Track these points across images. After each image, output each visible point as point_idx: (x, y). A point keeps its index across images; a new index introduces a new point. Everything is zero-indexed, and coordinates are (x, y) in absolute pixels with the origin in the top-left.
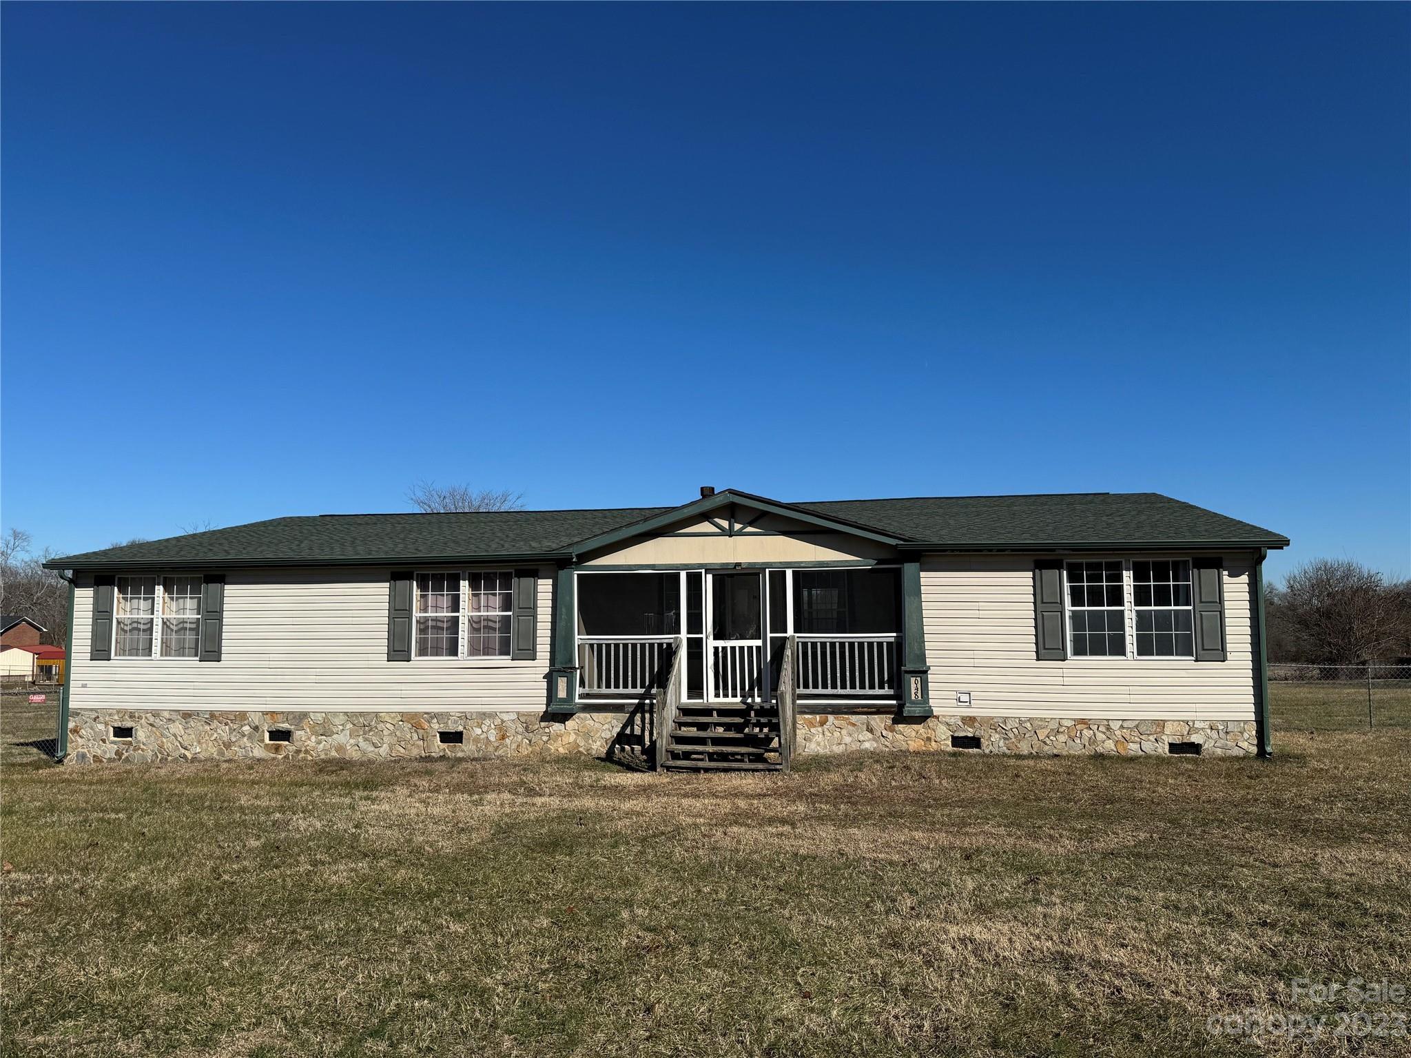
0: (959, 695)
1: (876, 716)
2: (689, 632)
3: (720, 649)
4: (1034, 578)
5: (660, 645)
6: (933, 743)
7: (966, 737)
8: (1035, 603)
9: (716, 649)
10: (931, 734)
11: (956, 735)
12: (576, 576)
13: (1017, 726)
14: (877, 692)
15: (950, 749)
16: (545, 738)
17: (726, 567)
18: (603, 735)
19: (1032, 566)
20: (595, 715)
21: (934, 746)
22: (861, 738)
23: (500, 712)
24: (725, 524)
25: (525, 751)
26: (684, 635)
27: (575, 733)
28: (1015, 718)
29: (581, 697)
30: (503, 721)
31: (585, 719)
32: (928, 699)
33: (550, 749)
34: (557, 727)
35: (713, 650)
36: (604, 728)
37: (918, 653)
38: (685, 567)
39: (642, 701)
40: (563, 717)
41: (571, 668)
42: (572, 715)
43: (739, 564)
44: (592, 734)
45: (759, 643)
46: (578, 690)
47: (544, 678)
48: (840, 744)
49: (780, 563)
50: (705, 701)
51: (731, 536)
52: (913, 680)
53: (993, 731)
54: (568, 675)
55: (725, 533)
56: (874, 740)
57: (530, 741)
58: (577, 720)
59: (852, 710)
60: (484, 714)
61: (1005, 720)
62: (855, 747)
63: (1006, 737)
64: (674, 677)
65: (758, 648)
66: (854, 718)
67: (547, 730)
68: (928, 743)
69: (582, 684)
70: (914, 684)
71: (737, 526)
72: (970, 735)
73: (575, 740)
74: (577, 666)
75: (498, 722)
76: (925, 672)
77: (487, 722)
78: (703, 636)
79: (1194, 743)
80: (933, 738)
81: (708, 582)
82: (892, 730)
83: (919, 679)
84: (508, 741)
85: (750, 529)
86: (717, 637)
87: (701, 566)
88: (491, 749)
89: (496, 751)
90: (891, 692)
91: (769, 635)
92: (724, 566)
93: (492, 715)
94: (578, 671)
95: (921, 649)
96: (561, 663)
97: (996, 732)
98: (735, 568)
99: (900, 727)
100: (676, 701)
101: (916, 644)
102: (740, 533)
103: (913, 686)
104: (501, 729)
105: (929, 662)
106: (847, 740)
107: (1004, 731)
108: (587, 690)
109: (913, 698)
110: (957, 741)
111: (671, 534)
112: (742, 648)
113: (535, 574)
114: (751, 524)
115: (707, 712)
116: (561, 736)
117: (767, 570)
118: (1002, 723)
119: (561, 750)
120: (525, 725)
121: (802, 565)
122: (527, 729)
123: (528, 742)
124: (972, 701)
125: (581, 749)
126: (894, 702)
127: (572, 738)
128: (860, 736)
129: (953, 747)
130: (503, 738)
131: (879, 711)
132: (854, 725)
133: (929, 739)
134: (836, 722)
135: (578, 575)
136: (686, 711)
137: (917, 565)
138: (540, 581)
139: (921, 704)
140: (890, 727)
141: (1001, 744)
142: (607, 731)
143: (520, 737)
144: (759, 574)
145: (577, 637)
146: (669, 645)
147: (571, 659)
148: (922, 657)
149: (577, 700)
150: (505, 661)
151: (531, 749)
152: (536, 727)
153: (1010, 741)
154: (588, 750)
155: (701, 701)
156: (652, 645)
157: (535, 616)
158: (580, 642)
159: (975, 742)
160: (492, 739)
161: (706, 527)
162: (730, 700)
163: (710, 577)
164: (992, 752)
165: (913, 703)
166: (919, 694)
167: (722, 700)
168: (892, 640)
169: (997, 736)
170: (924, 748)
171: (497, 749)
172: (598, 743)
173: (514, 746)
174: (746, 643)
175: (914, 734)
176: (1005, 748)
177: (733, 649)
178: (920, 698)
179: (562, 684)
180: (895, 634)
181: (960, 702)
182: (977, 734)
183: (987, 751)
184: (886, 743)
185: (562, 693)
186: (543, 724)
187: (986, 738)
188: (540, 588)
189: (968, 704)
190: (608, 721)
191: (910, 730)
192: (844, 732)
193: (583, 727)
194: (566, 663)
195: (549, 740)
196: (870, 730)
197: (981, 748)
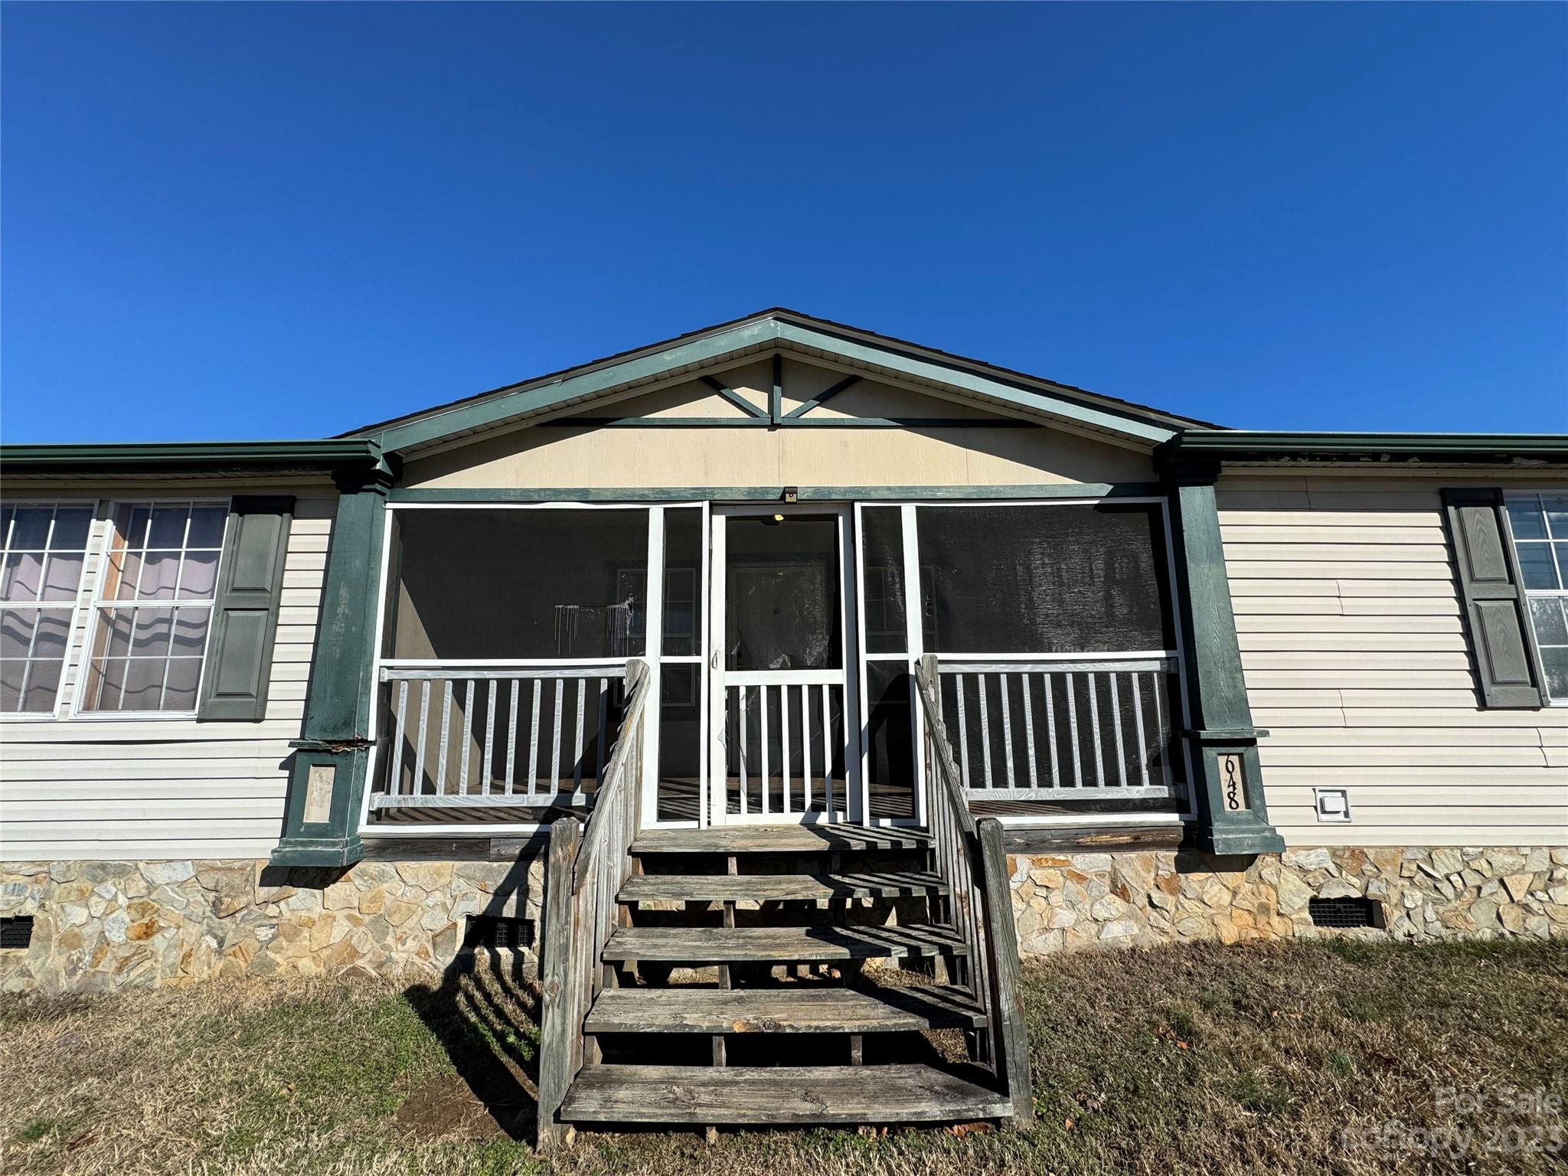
0: (1320, 795)
1: (1133, 855)
2: (666, 651)
3: (743, 692)
4: (1446, 528)
5: (593, 683)
6: (1275, 920)
7: (1346, 900)
8: (1457, 582)
9: (732, 691)
10: (1267, 895)
11: (1323, 895)
12: (389, 515)
13: (1460, 868)
14: (1125, 792)
15: (1313, 932)
16: (264, 933)
17: (757, 497)
18: (426, 922)
19: (1437, 501)
20: (410, 868)
21: (1277, 930)
22: (1101, 913)
23: (149, 862)
24: (758, 399)
25: (199, 971)
26: (653, 658)
27: (350, 918)
28: (1451, 848)
29: (378, 816)
30: (151, 886)
31: (382, 877)
32: (1264, 806)
33: (272, 965)
34: (302, 900)
35: (724, 695)
36: (430, 902)
37: (1230, 695)
38: (660, 497)
39: (545, 828)
40: (321, 876)
41: (349, 743)
42: (344, 870)
43: (793, 490)
44: (395, 919)
45: (838, 676)
46: (370, 800)
47: (282, 767)
48: (1047, 930)
49: (889, 488)
50: (704, 826)
51: (773, 426)
52: (1222, 760)
53: (1407, 883)
54: (336, 760)
55: (754, 420)
56: (1130, 916)
57: (221, 943)
58: (357, 882)
59: (1075, 842)
60: (103, 866)
61: (1430, 853)
62: (1082, 939)
63: (1436, 895)
64: (620, 769)
65: (836, 690)
66: (1081, 861)
67: (272, 910)
68: (1262, 920)
69: (381, 785)
70: (1223, 769)
71: (788, 406)
72: (1356, 894)
73: (349, 936)
74: (372, 736)
75: (138, 887)
76: (1251, 742)
77: (109, 888)
78: (702, 658)
80: (1273, 904)
81: (715, 535)
82: (1175, 890)
83: (1235, 759)
84: (158, 942)
86: (737, 661)
87: (699, 494)
88: (107, 965)
89: (120, 970)
90: (1163, 792)
91: (865, 657)
92: (755, 499)
93: (123, 871)
94: (373, 750)
95: (1235, 687)
96: (323, 729)
97: (1413, 884)
98: (783, 497)
99: (1195, 879)
100: (625, 837)
101: (1222, 675)
102: (795, 423)
103: (1224, 776)
104: (144, 909)
105: (1258, 718)
106: (1066, 918)
107: (1430, 882)
108: (393, 800)
109: (1228, 809)
110: (1324, 910)
111: (631, 421)
112: (795, 690)
113: (286, 506)
114: (823, 400)
115: (710, 863)
116: (310, 923)
117: (858, 506)
118: (1424, 861)
119: (308, 967)
120: (212, 896)
121: (940, 495)
122: (216, 906)
123: (214, 944)
124: (1352, 811)
125: (360, 963)
126: (1173, 818)
127: (340, 931)
128: (1097, 906)
129: (1316, 923)
130: (149, 931)
131: (1140, 841)
132: (1080, 878)
133: (1264, 909)
134: (1038, 875)
135: (395, 511)
136: (655, 863)
137: (1209, 491)
138: (298, 525)
139: (1248, 822)
140: (1168, 882)
141: (1430, 915)
142: (440, 913)
143: (194, 930)
144: (835, 518)
145: (378, 661)
146: (616, 683)
147: (351, 717)
148: (1240, 708)
149: (364, 828)
150: (180, 723)
151: (220, 965)
152: (243, 900)
153: (1449, 906)
154: (381, 965)
155: (693, 824)
156: (571, 684)
157: (272, 610)
158: (387, 676)
159: (1366, 911)
160: (116, 936)
161: (711, 406)
162: (766, 818)
163: (720, 521)
164: (1410, 935)
165: (1231, 821)
166: (1240, 797)
167: (745, 818)
168: (1156, 666)
169: (1418, 895)
170: (1255, 934)
171: (123, 965)
172: (411, 944)
173: (175, 956)
174: (805, 678)
175: (1226, 897)
176: (1438, 924)
177: (774, 691)
178: (1242, 808)
179: (321, 782)
180: (1162, 654)
181: (1324, 812)
182: (1373, 892)
183: (1400, 936)
184: (1163, 924)
185: (318, 811)
186: (264, 892)
187: (1394, 901)
188: (294, 543)
189: (1341, 817)
190: (443, 881)
191: (1216, 888)
192: (1056, 898)
193: (373, 900)
194: (335, 729)
195: (274, 937)
196: (1121, 891)
197: (1383, 927)
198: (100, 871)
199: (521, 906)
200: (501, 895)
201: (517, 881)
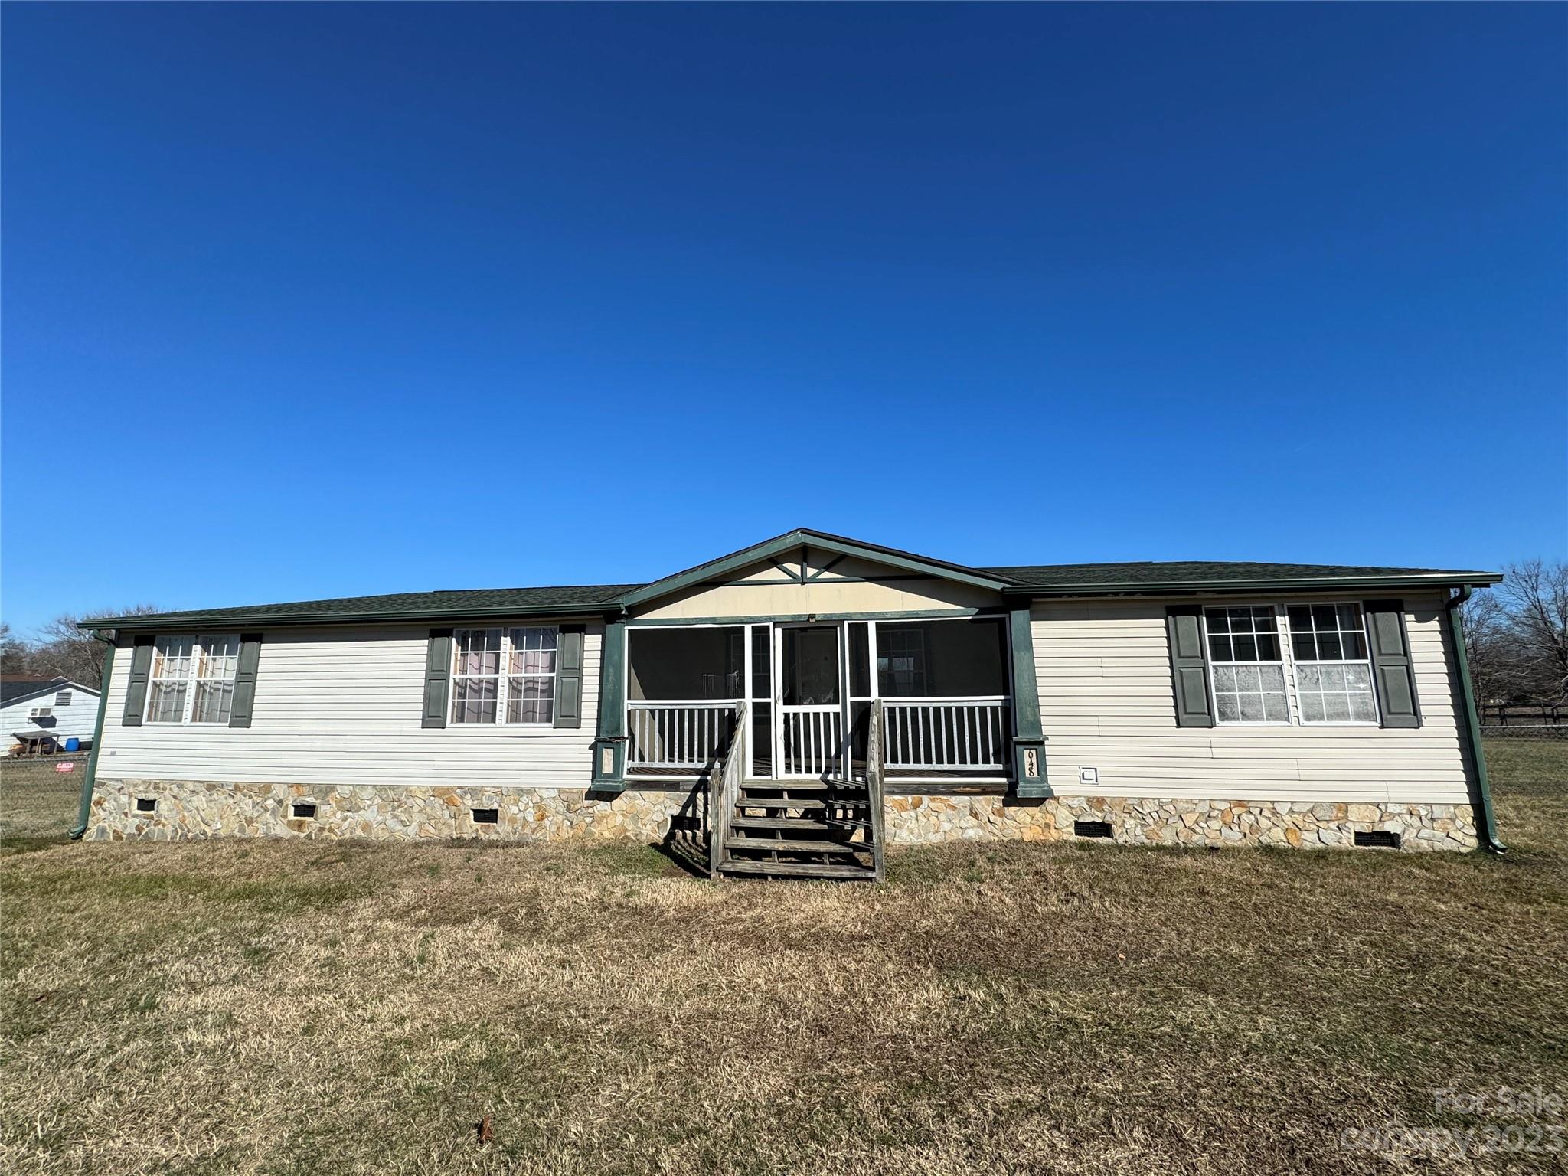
0: (1082, 771)
1: (981, 797)
2: (755, 696)
3: (791, 716)
4: (1167, 628)
5: (721, 711)
6: (1053, 831)
7: (1093, 823)
8: (1170, 658)
9: (787, 715)
10: (1050, 819)
11: (1081, 820)
12: (626, 632)
13: (1157, 809)
14: (981, 767)
15: (1074, 838)
16: (588, 820)
17: (797, 620)
18: (654, 818)
19: (1164, 612)
20: (645, 793)
21: (1054, 836)
22: (964, 824)
23: (540, 789)
24: (796, 569)
25: (565, 834)
26: (749, 699)
27: (622, 814)
28: (1154, 799)
29: (630, 771)
30: (542, 799)
31: (634, 798)
32: (1047, 775)
33: (593, 833)
34: (602, 806)
35: (783, 717)
36: (656, 809)
37: (1032, 719)
38: (750, 620)
39: (704, 778)
40: (610, 796)
41: (618, 738)
42: (619, 793)
43: (812, 616)
44: (642, 816)
45: (838, 708)
46: (627, 764)
47: (590, 748)
48: (937, 832)
49: (861, 614)
50: (774, 778)
51: (803, 583)
52: (1026, 752)
53: (1127, 816)
54: (614, 746)
55: (796, 580)
56: (980, 826)
57: (571, 823)
58: (624, 799)
59: (952, 790)
60: (522, 790)
61: (1141, 801)
62: (955, 836)
63: (1143, 822)
64: (735, 752)
65: (836, 715)
66: (954, 800)
67: (590, 810)
68: (1047, 830)
69: (631, 757)
70: (1028, 757)
71: (811, 572)
72: (1099, 820)
73: (623, 822)
74: (626, 735)
75: (536, 799)
76: (1042, 743)
77: (525, 799)
78: (771, 700)
79: (1389, 833)
80: (1052, 824)
81: (777, 638)
82: (1001, 815)
83: (1034, 751)
84: (547, 822)
85: (827, 575)
86: (788, 701)
87: (768, 619)
88: (528, 831)
89: (533, 833)
90: (1000, 767)
91: (849, 699)
92: (795, 619)
93: (529, 792)
94: (627, 741)
95: (1035, 715)
96: (607, 732)
97: (1131, 816)
98: (808, 620)
99: (1012, 810)
100: (738, 781)
101: (1029, 709)
102: (814, 580)
103: (1027, 760)
104: (539, 808)
105: (1045, 731)
106: (947, 826)
107: (1140, 815)
108: (637, 763)
109: (1027, 775)
110: (1081, 828)
111: (735, 583)
112: (816, 715)
113: (582, 629)
114: (828, 568)
115: (776, 793)
116: (606, 817)
117: (846, 623)
118: (1138, 805)
119: (607, 835)
120: (566, 804)
121: (888, 616)
122: (568, 807)
123: (569, 824)
124: (1099, 778)
125: (628, 834)
126: (1004, 780)
127: (619, 819)
128: (962, 821)
129: (1076, 834)
130: (542, 818)
131: (985, 790)
132: (954, 808)
133: (1048, 826)
134: (933, 805)
135: (629, 630)
136: (752, 793)
137: (1027, 612)
138: (587, 638)
139: (1038, 782)
140: (998, 811)
141: (1138, 831)
142: (659, 813)
143: (560, 817)
144: (836, 628)
145: (626, 701)
146: (732, 711)
147: (618, 728)
148: (1037, 726)
149: (625, 776)
150: (546, 728)
151: (572, 832)
152: (579, 806)
153: (1150, 828)
154: (637, 835)
155: (768, 778)
156: (711, 712)
157: (580, 678)
158: (630, 708)
159: (1105, 829)
160: (530, 819)
161: (774, 574)
162: (803, 776)
163: (779, 631)
164: (1126, 842)
165: (1028, 781)
166: (1035, 770)
167: (793, 776)
168: (999, 704)
169: (1133, 822)
170: (1042, 838)
171: (534, 831)
172: (649, 827)
173: (554, 828)
174: (821, 709)
175: (1028, 819)
176: (1143, 837)
177: (806, 715)
178: (1036, 775)
179: (608, 755)
180: (1002, 697)
181: (1084, 779)
182: (1108, 819)
183: (1121, 841)
184: (995, 831)
185: (607, 768)
186: (587, 803)
187: (1119, 825)
188: (586, 646)
189: (1094, 782)
190: (660, 800)
191: (1023, 815)
192: (942, 817)
193: (632, 807)
194: (612, 733)
195: (592, 822)
196: (975, 815)
197: (1112, 837)
198: (521, 791)
199: (694, 812)
200: (685, 807)
201: (692, 801)
